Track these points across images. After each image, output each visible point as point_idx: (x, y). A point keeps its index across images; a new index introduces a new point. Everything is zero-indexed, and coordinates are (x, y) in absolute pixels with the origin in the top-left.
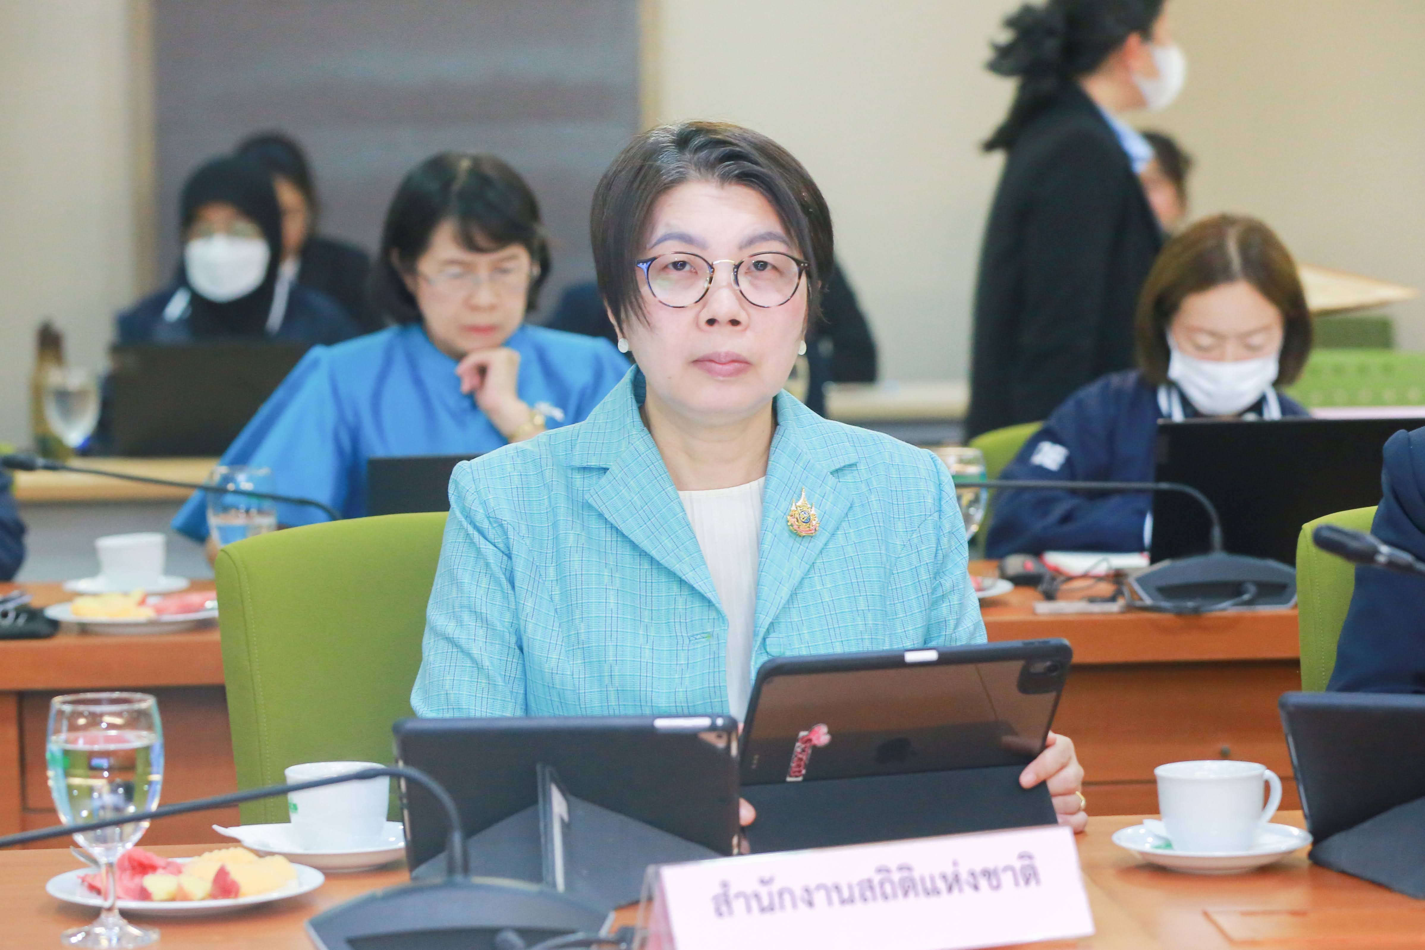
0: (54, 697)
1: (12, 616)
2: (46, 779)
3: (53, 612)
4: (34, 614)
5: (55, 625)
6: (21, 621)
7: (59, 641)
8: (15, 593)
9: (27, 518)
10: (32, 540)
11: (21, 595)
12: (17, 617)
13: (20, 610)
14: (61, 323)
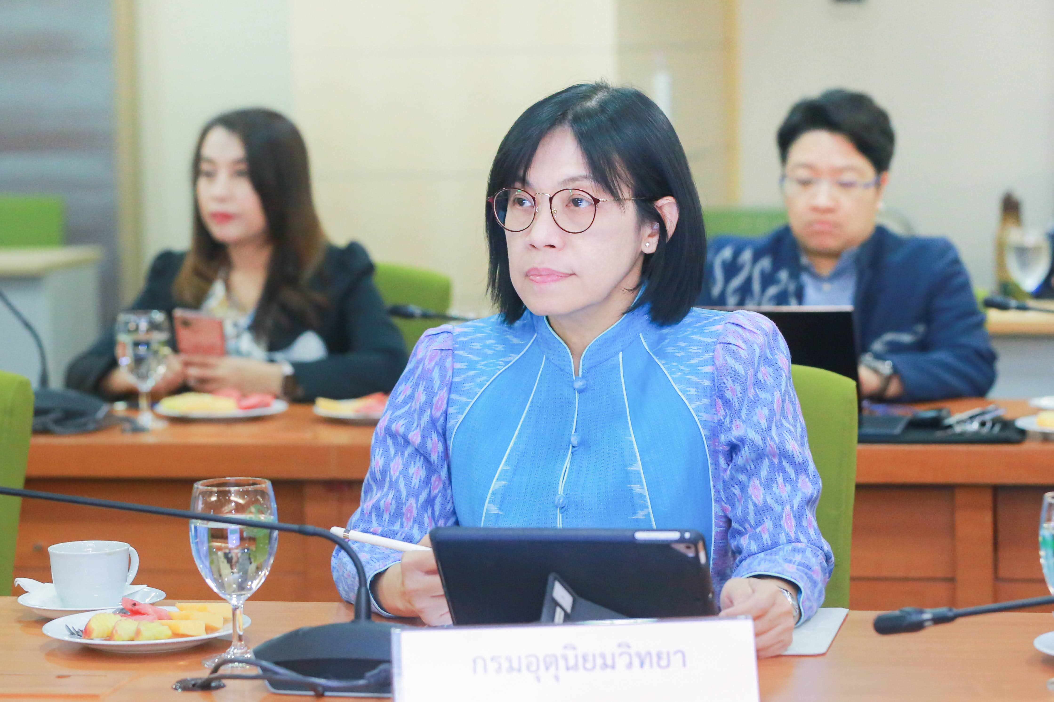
0: (1046, 492)
1: (989, 425)
2: (1039, 557)
3: (1021, 423)
4: (1007, 424)
5: (1023, 433)
6: (997, 429)
7: (1028, 446)
8: (991, 407)
9: (997, 346)
10: (1001, 366)
11: (996, 409)
12: (993, 426)
13: (995, 421)
14: (1020, 194)
